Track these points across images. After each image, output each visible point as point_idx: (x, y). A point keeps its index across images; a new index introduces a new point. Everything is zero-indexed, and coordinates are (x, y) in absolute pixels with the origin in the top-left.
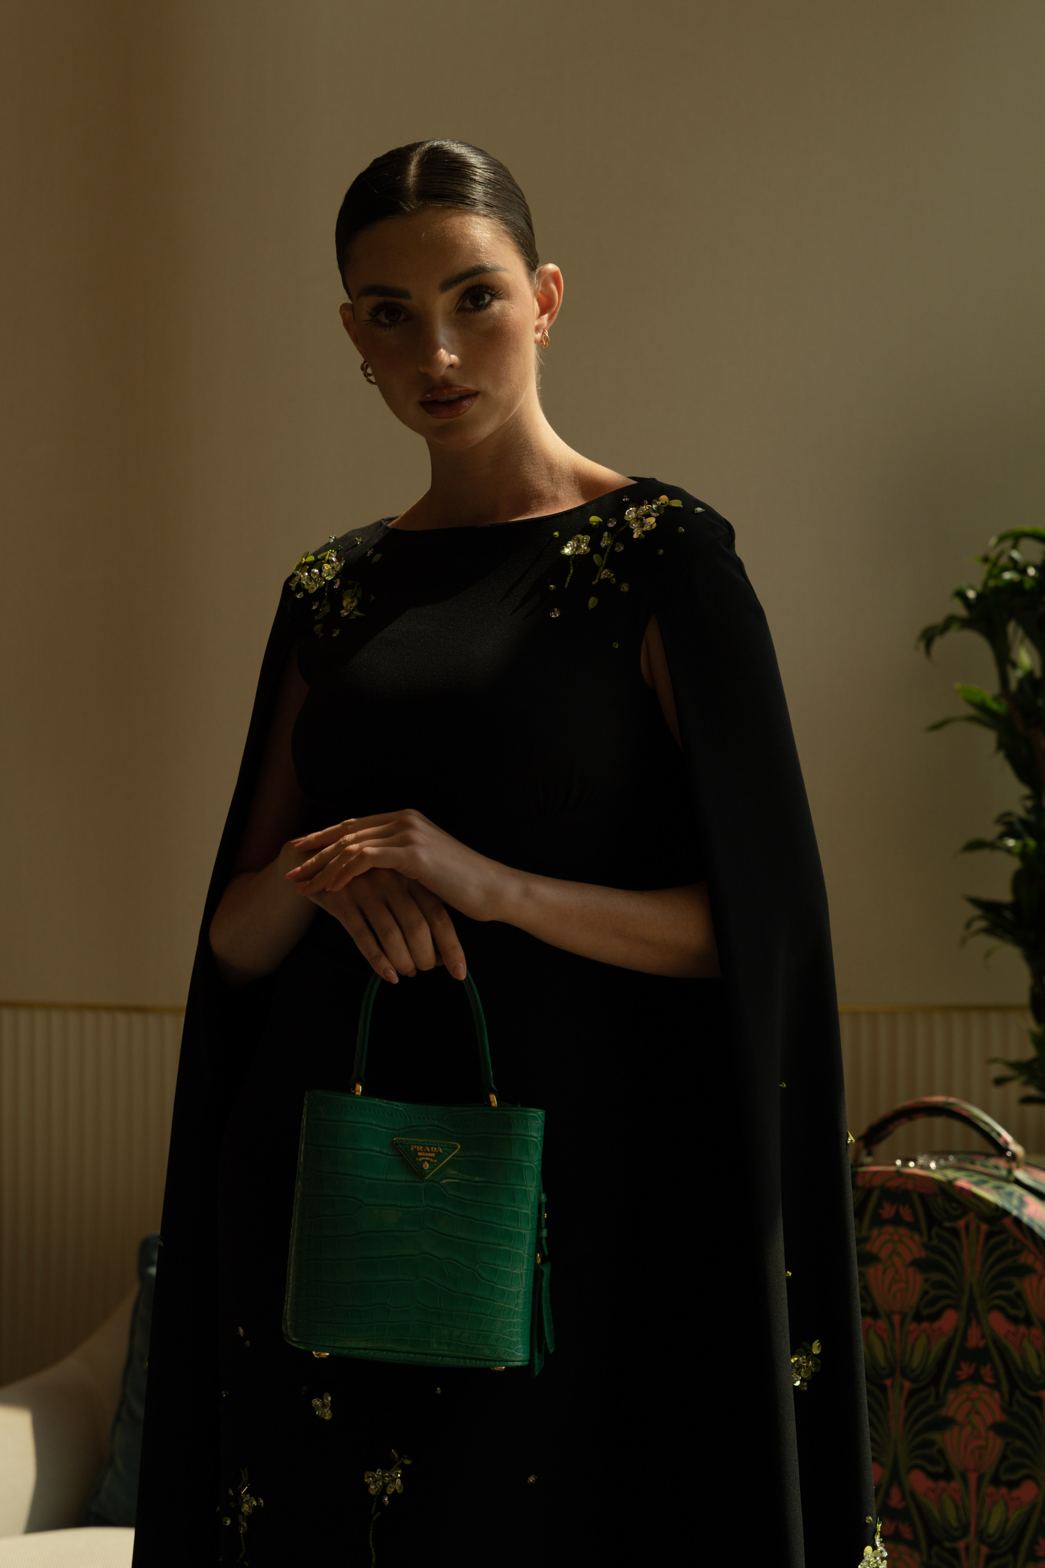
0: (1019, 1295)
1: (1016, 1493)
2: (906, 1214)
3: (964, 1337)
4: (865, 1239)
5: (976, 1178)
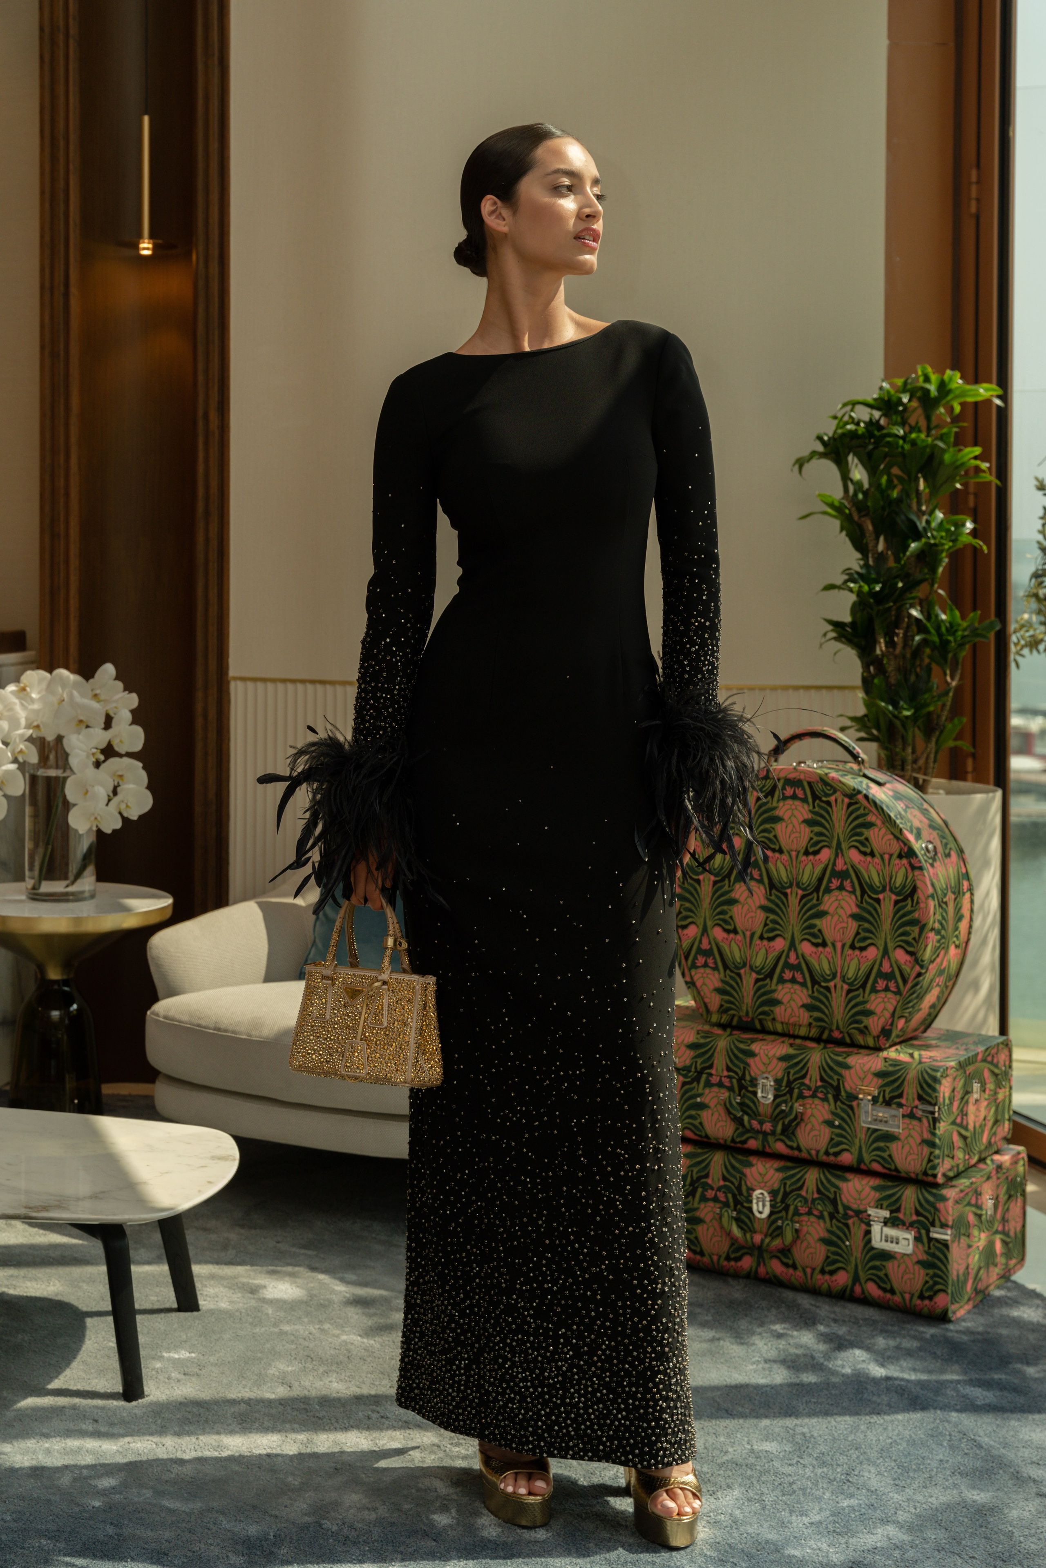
0: (867, 839)
1: (864, 953)
2: (800, 793)
3: (834, 864)
4: (775, 808)
5: (840, 773)
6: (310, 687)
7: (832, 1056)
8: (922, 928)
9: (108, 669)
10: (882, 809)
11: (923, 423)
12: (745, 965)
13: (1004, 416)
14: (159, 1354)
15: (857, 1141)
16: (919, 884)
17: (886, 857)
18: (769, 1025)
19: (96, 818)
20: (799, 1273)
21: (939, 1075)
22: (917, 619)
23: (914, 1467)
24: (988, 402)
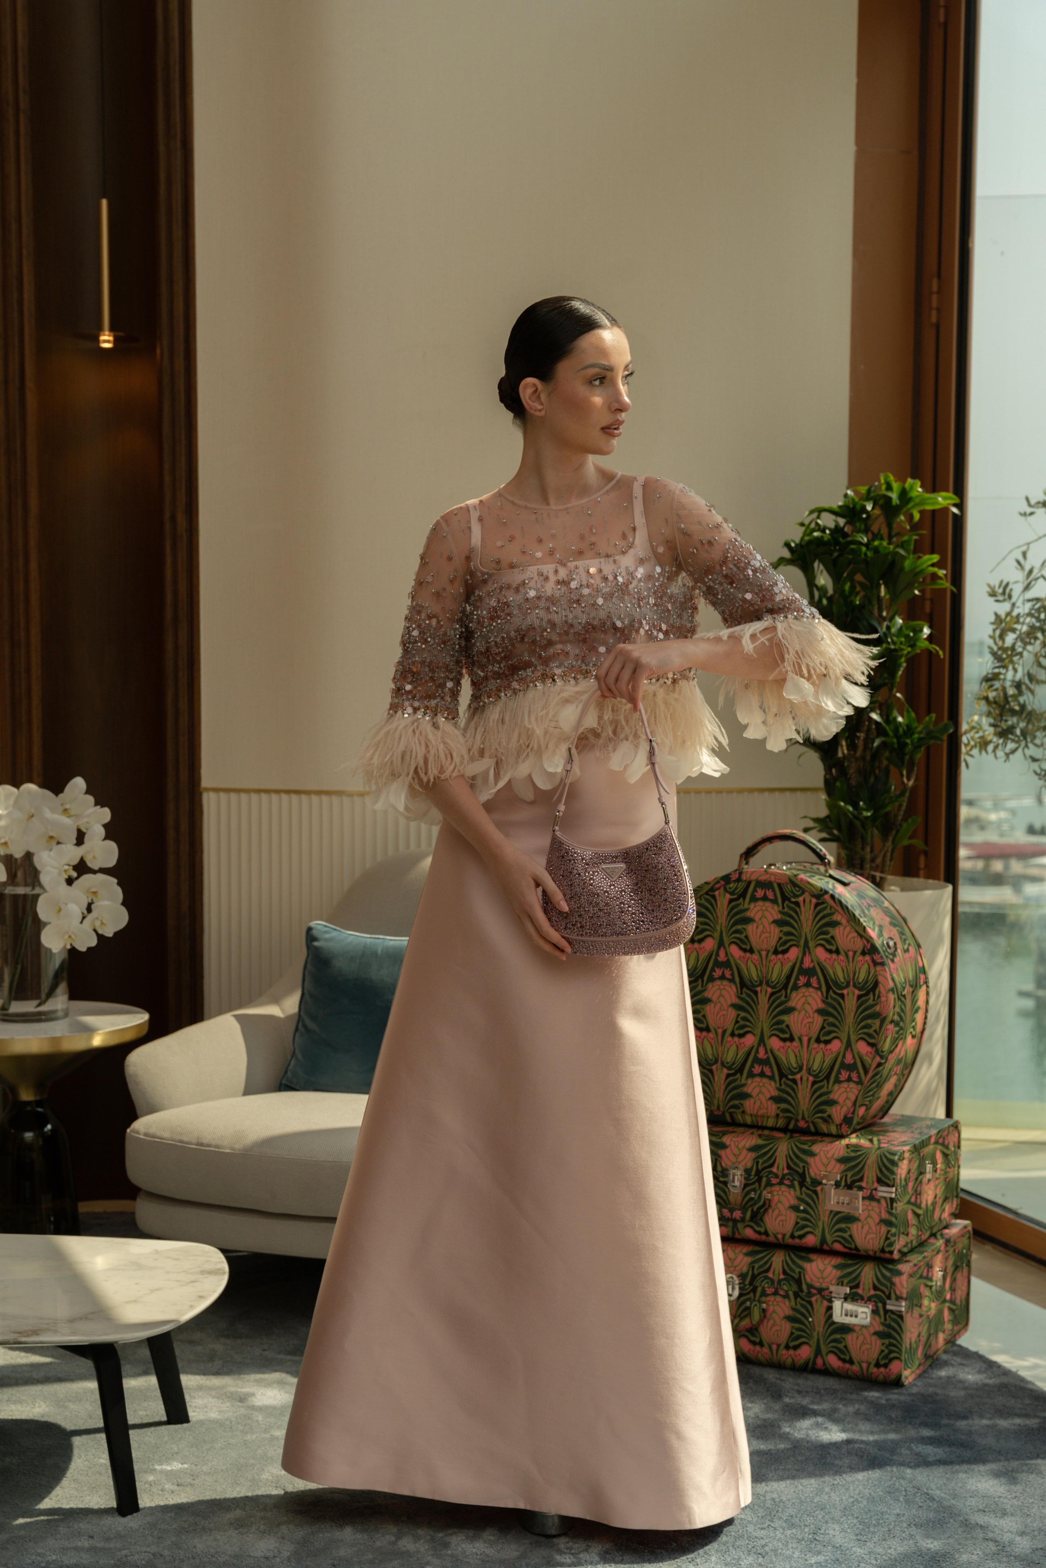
0: (832, 937)
1: (829, 1046)
2: (770, 894)
3: (802, 962)
4: (747, 910)
5: (808, 874)
6: (284, 797)
7: (798, 1144)
8: (882, 1022)
9: (79, 783)
10: (847, 908)
11: (884, 531)
12: (716, 1061)
13: (959, 523)
14: (151, 1467)
15: (820, 1224)
16: (880, 979)
17: (851, 954)
18: (739, 1118)
19: (70, 937)
20: (766, 1350)
21: (896, 1158)
22: (876, 722)
23: (874, 1522)
24: (945, 510)
